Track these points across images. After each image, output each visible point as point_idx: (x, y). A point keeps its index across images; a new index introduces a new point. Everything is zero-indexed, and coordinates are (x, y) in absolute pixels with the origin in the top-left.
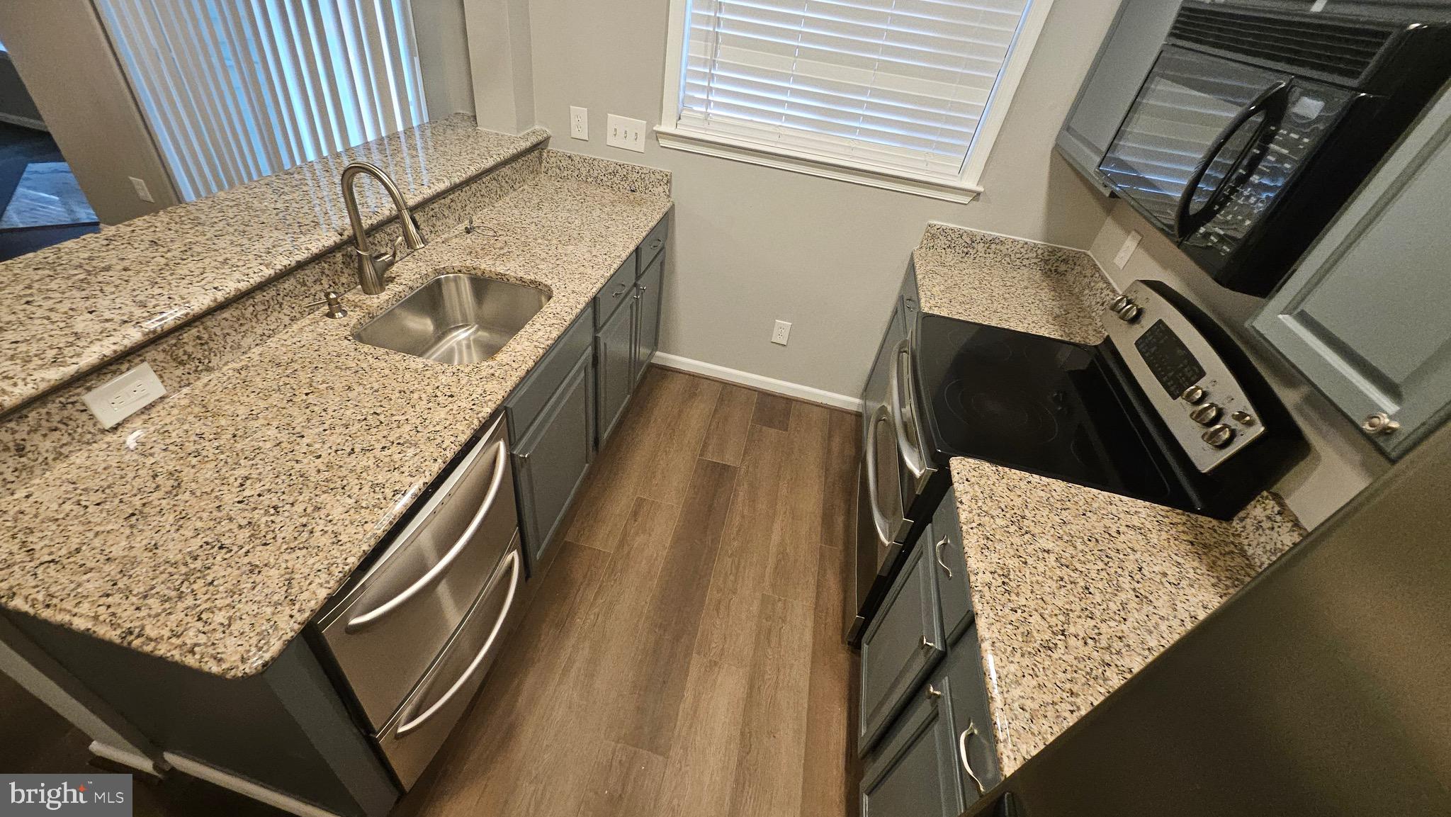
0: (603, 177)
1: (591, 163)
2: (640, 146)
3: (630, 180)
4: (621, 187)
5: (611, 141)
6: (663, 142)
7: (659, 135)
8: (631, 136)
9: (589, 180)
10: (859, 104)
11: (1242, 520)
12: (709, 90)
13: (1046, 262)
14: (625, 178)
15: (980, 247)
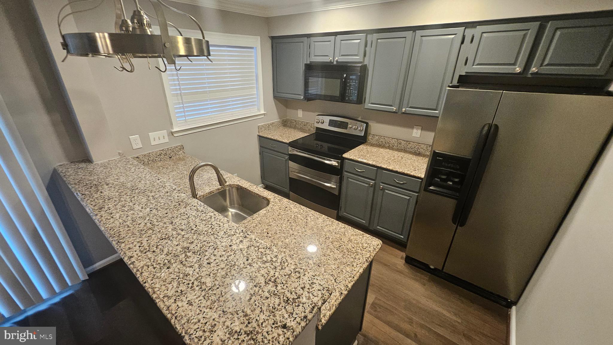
0: (156, 159)
1: (149, 155)
2: (167, 140)
3: (168, 154)
4: (165, 158)
5: (153, 143)
6: (175, 135)
7: (172, 133)
8: (161, 138)
9: (150, 162)
10: (229, 101)
11: (369, 140)
12: (184, 112)
13: (283, 123)
14: (166, 154)
15: (271, 126)
